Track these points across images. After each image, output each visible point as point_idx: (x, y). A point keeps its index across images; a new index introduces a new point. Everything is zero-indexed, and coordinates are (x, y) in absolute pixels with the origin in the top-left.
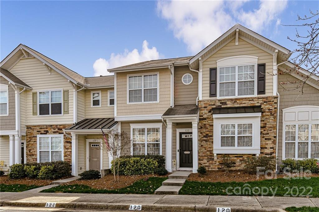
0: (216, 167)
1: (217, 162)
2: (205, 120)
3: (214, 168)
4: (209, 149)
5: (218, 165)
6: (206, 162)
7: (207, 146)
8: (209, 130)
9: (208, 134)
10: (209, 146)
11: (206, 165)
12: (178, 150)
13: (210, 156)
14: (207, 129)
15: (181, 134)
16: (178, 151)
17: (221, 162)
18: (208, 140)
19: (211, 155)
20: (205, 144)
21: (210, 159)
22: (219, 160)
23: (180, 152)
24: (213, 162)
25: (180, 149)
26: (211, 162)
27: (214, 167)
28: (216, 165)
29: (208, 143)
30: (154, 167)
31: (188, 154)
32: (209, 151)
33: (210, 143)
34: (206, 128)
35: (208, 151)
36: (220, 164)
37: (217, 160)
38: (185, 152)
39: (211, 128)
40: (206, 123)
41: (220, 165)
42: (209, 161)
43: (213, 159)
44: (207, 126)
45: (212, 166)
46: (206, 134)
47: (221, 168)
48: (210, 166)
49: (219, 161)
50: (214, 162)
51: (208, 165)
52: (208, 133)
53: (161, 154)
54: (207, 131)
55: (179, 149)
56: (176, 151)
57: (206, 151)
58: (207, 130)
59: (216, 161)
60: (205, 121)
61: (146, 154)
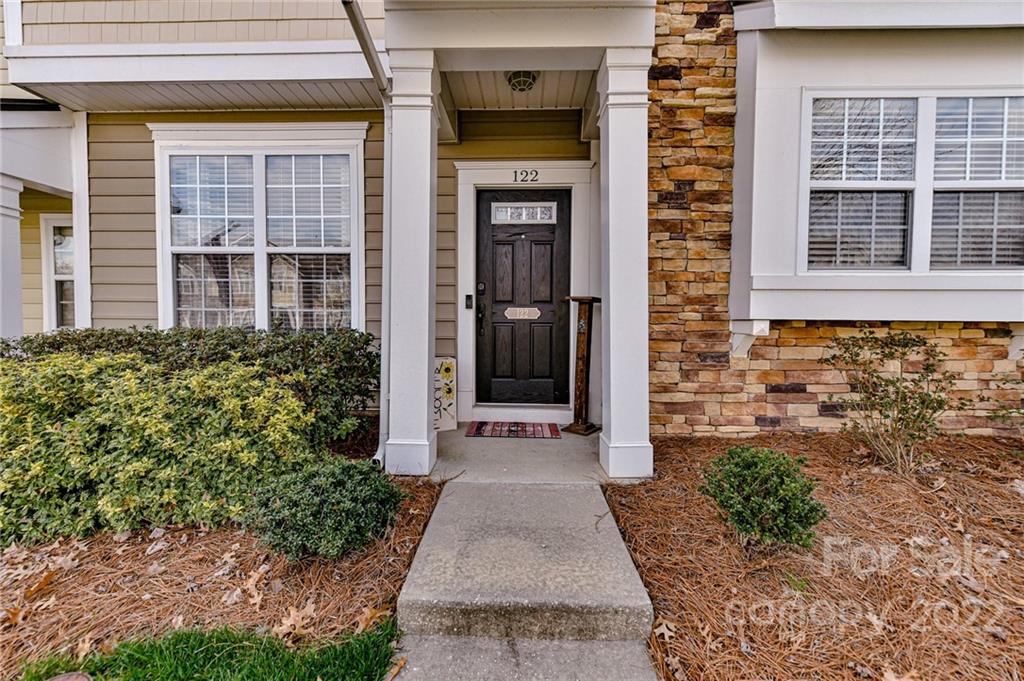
0: (745, 410)
1: (751, 378)
2: (676, 83)
3: (731, 422)
4: (695, 291)
5: (759, 399)
6: (677, 377)
7: (682, 263)
8: (702, 154)
9: (692, 183)
10: (697, 267)
11: (678, 397)
12: (469, 297)
13: (707, 335)
14: (687, 144)
15: (485, 197)
16: (468, 306)
17: (779, 380)
18: (692, 222)
19: (709, 326)
20: (669, 254)
21: (703, 356)
22: (765, 365)
23: (479, 310)
24: (724, 375)
25: (479, 293)
26: (705, 377)
27: (728, 413)
28: (744, 397)
29: (690, 244)
30: (249, 458)
31: (531, 322)
32: (698, 301)
33: (705, 245)
34: (679, 136)
35: (690, 301)
36: (774, 389)
37: (755, 364)
38: (513, 313)
39: (716, 136)
40: (682, 99)
41: (770, 397)
42: (696, 372)
43: (722, 359)
44: (691, 121)
45: (712, 408)
46: (680, 184)
47: (775, 422)
48: (698, 407)
49: (765, 374)
50: (728, 381)
51: (690, 398)
52: (692, 171)
53: (358, 322)
54: (688, 162)
55: (472, 292)
56: (455, 304)
57: (672, 299)
58: (687, 153)
59: (742, 374)
60: (676, 90)
61: (262, 322)
